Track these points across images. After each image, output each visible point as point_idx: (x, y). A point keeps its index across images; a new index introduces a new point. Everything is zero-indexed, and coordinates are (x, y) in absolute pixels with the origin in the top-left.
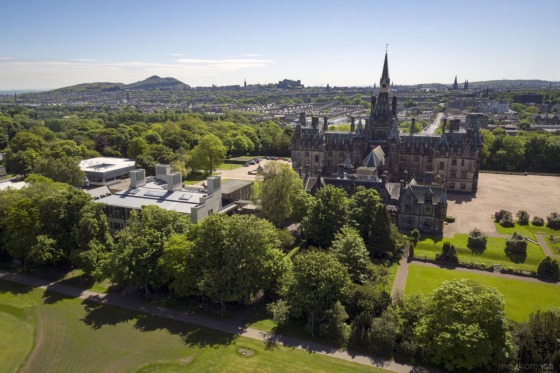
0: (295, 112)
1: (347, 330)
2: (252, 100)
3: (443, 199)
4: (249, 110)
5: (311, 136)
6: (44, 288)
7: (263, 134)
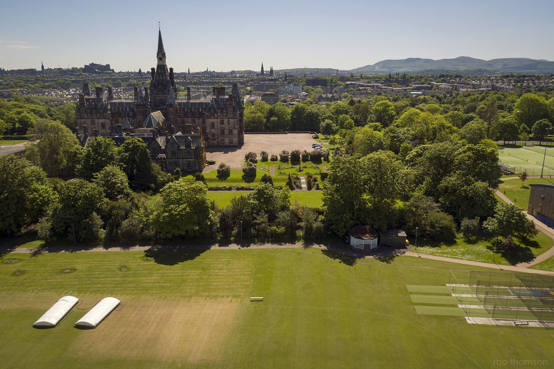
1: (102, 233)
2: (51, 85)
3: (199, 144)
4: (47, 95)
5: (96, 105)
7: (55, 112)
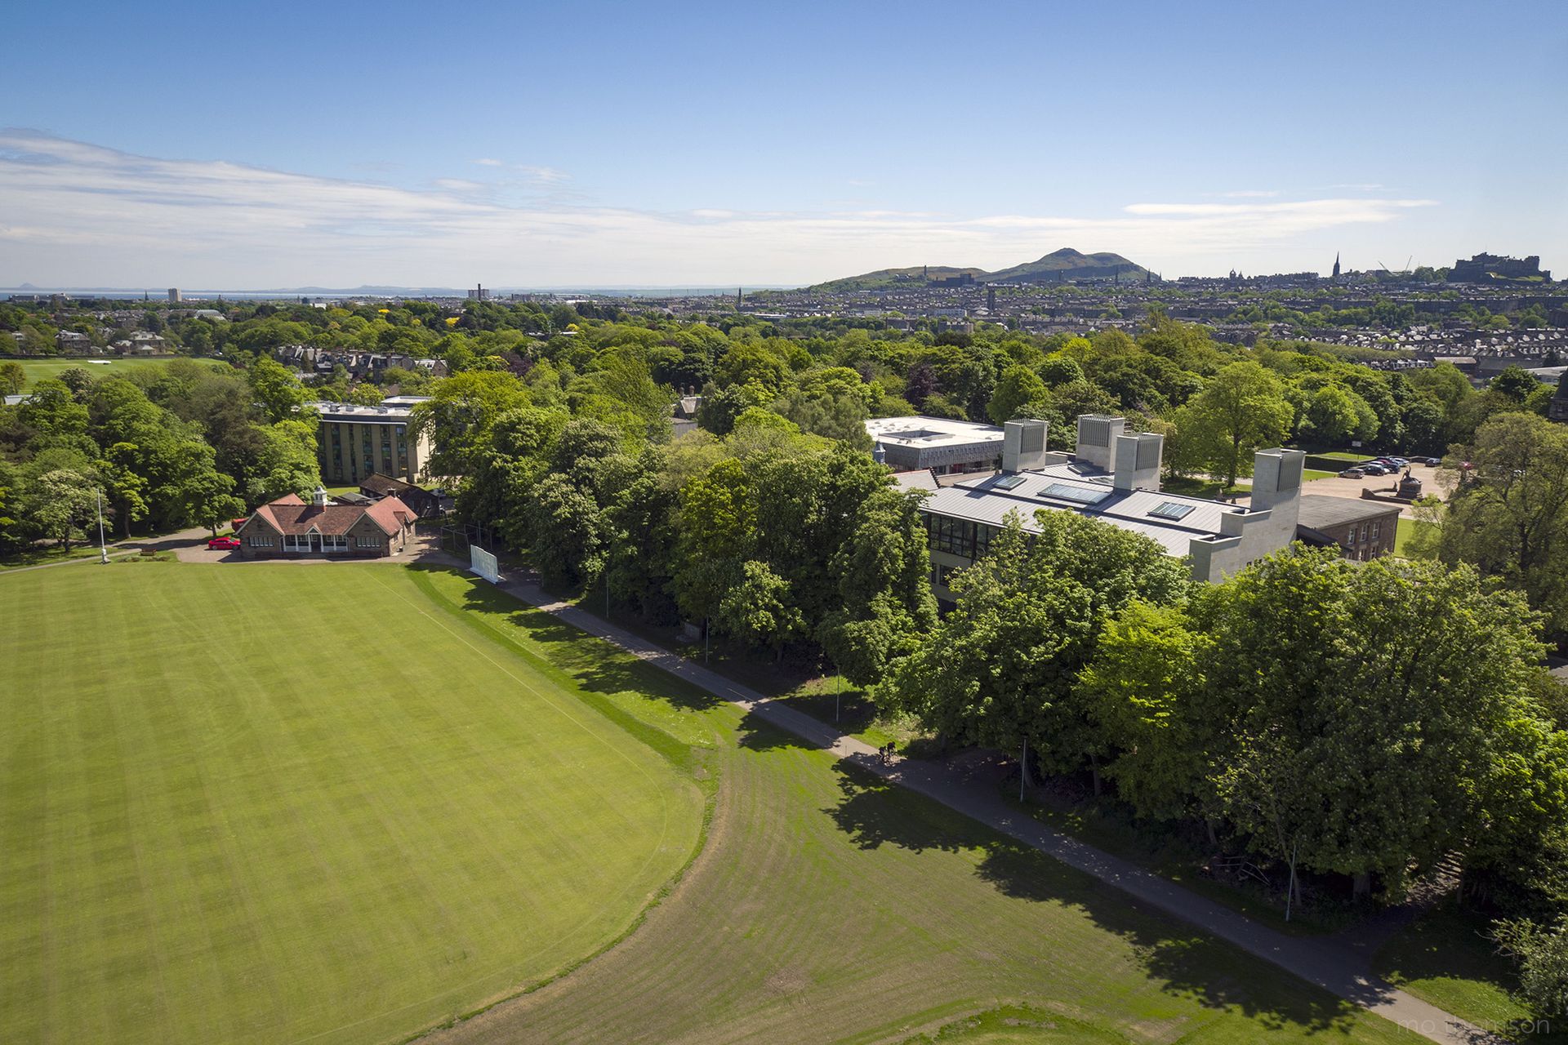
0: (1514, 351)
2: (1356, 314)
4: (1347, 342)
6: (746, 706)
7: (1411, 391)
